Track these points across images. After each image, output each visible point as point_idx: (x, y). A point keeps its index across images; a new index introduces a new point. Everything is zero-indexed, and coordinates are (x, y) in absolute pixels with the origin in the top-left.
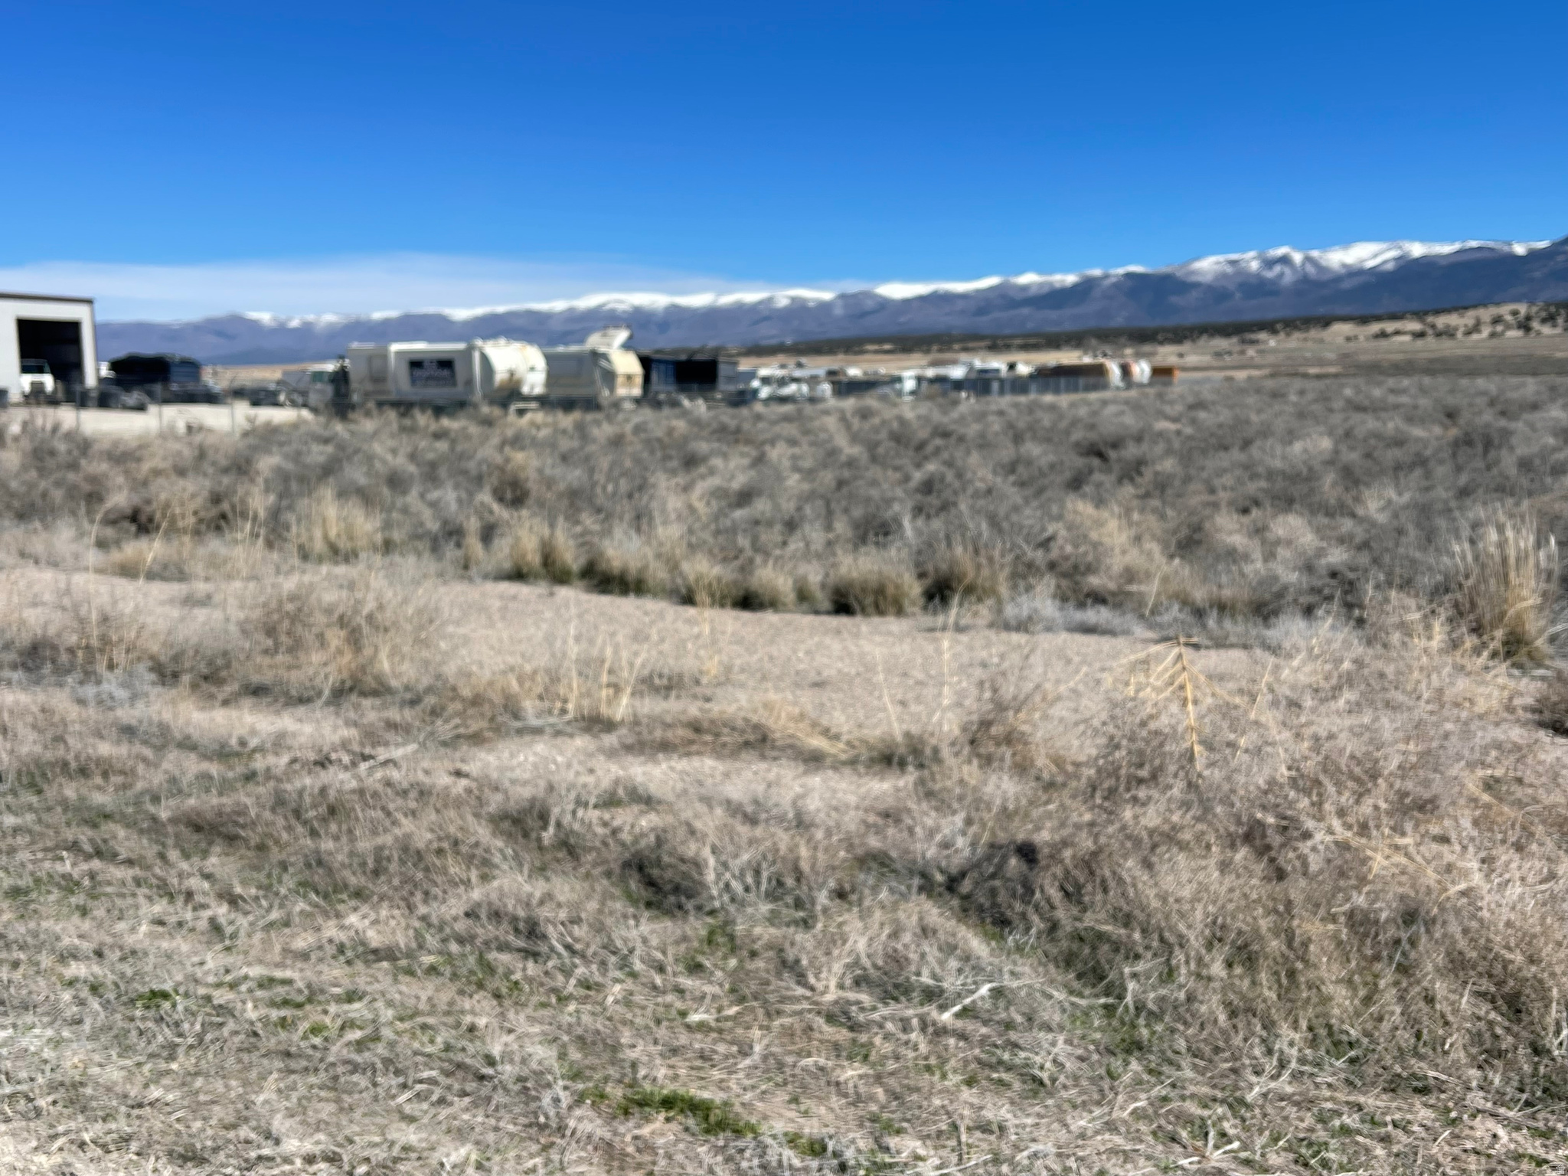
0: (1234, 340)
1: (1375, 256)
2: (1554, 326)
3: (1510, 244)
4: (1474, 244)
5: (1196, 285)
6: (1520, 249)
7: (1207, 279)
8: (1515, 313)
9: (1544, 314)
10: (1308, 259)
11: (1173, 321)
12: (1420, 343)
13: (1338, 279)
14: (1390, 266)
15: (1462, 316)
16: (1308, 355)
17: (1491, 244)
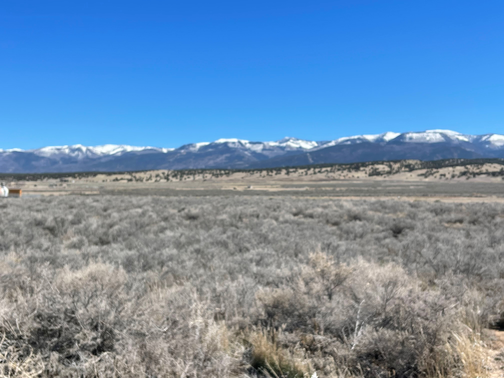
0: (58, 180)
1: (114, 150)
2: (177, 178)
3: (161, 148)
4: (149, 148)
5: (43, 158)
6: (165, 151)
7: (48, 155)
8: (163, 173)
9: (173, 174)
10: (88, 150)
11: (33, 172)
12: (130, 183)
13: (100, 158)
14: (119, 154)
15: (145, 174)
16: (87, 187)
17: (155, 148)
